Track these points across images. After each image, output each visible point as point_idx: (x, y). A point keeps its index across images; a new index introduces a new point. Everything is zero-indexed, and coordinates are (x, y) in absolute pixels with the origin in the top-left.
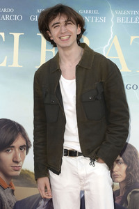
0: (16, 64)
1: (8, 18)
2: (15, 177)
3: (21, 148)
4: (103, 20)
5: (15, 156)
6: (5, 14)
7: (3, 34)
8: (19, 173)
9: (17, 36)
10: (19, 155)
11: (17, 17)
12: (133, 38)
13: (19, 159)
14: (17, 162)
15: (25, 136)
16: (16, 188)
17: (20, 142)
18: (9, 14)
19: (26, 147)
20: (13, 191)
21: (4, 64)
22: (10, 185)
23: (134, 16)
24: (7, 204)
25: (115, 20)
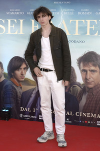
0: (21, 33)
1: (18, 13)
2: (22, 81)
3: (24, 69)
4: (58, 13)
5: (22, 72)
6: (16, 12)
7: (15, 20)
8: (24, 79)
9: (21, 21)
10: (24, 72)
11: (21, 13)
12: (71, 21)
13: (24, 73)
14: (23, 75)
15: (26, 63)
16: (22, 86)
17: (24, 66)
18: (18, 11)
20: (21, 87)
21: (16, 33)
22: (20, 85)
23: (71, 12)
24: (19, 93)
25: (63, 13)
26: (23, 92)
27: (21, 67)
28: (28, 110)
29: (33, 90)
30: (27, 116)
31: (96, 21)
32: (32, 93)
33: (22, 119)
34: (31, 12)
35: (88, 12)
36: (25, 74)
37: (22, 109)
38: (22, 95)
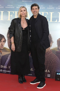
0: (2, 19)
2: (2, 49)
3: (3, 41)
5: (2, 44)
8: (3, 48)
9: (2, 12)
10: (3, 43)
11: (2, 7)
14: (2, 45)
15: (4, 38)
16: (2, 52)
17: (3, 40)
19: (5, 41)
20: (1, 53)
22: (1, 52)
26: (3, 56)
27: (2, 41)
28: (5, 67)
29: (9, 55)
30: (4, 71)
31: (47, 13)
32: (8, 57)
33: (2, 72)
34: (8, 6)
35: (42, 7)
36: (4, 45)
37: (2, 66)
38: (2, 58)
